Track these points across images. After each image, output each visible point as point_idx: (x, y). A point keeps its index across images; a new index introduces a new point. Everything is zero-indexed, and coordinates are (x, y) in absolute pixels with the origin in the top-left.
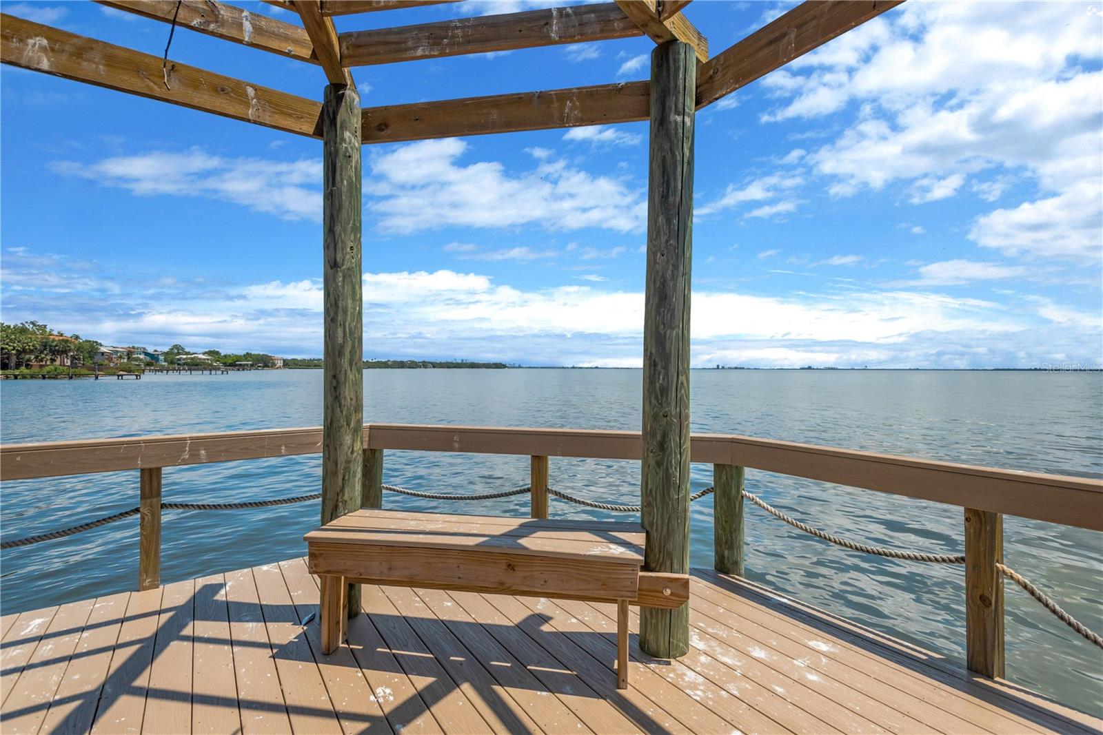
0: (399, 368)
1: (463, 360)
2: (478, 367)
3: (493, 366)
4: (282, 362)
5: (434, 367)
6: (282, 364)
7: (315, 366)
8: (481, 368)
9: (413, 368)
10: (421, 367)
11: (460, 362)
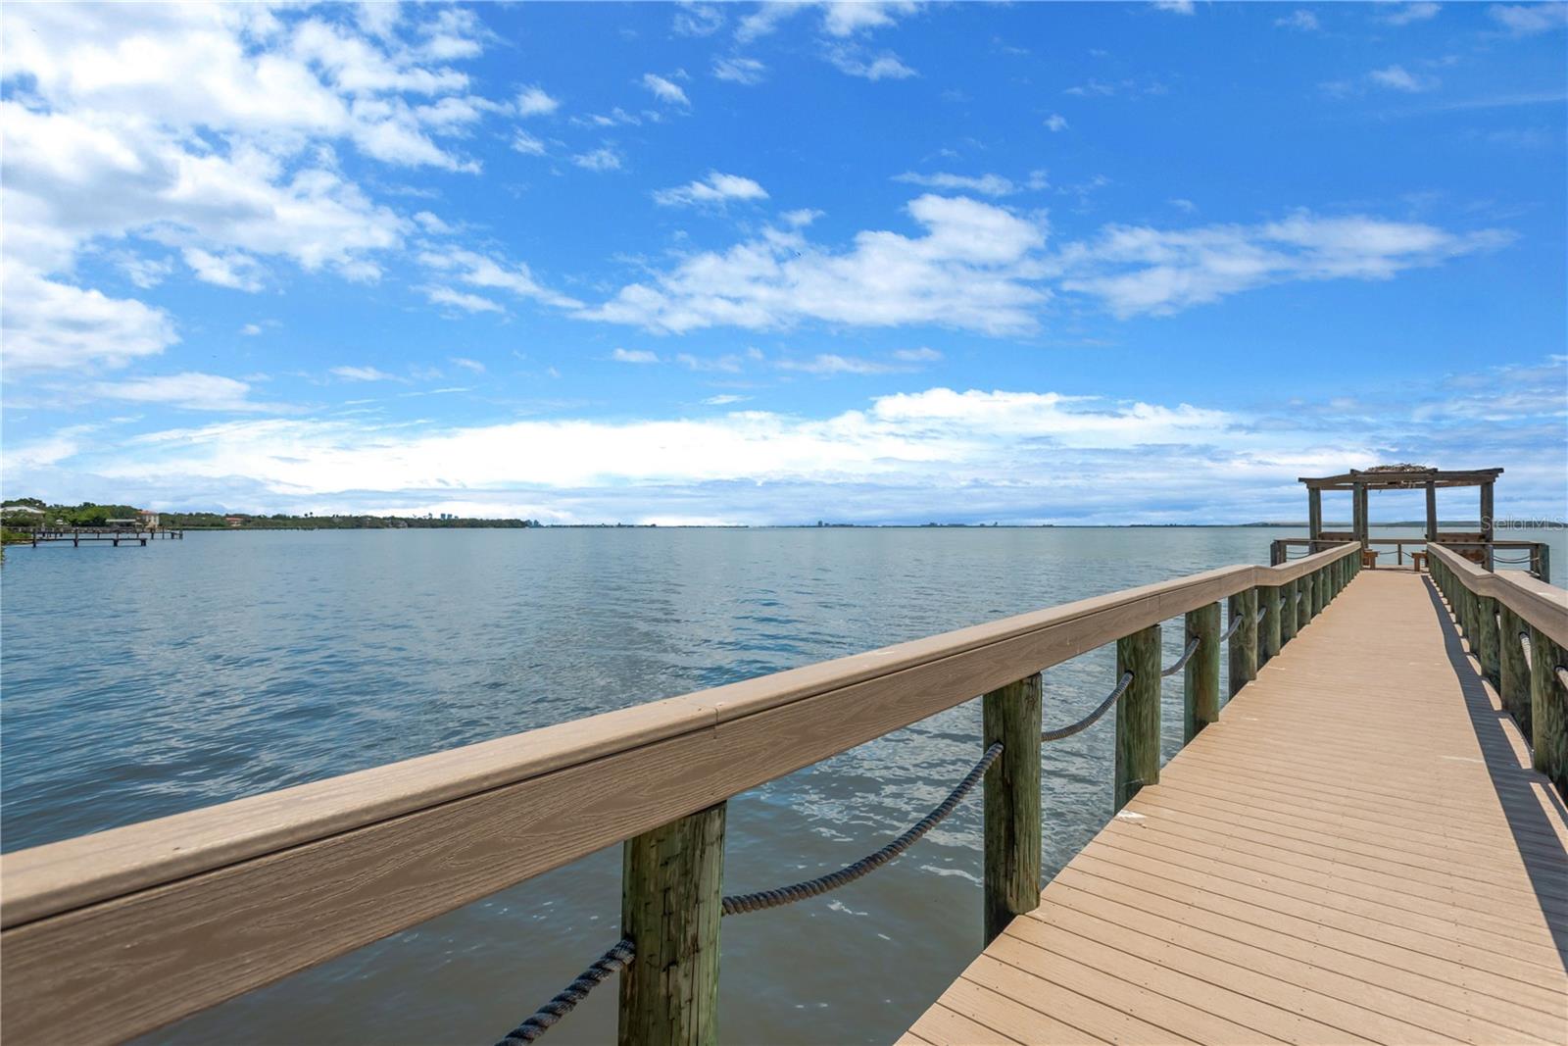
0: (353, 528)
1: (443, 515)
2: (482, 527)
3: (507, 525)
4: (157, 518)
5: (410, 526)
6: (158, 523)
7: (212, 525)
8: (486, 527)
9: (377, 527)
10: (388, 527)
11: (438, 517)
